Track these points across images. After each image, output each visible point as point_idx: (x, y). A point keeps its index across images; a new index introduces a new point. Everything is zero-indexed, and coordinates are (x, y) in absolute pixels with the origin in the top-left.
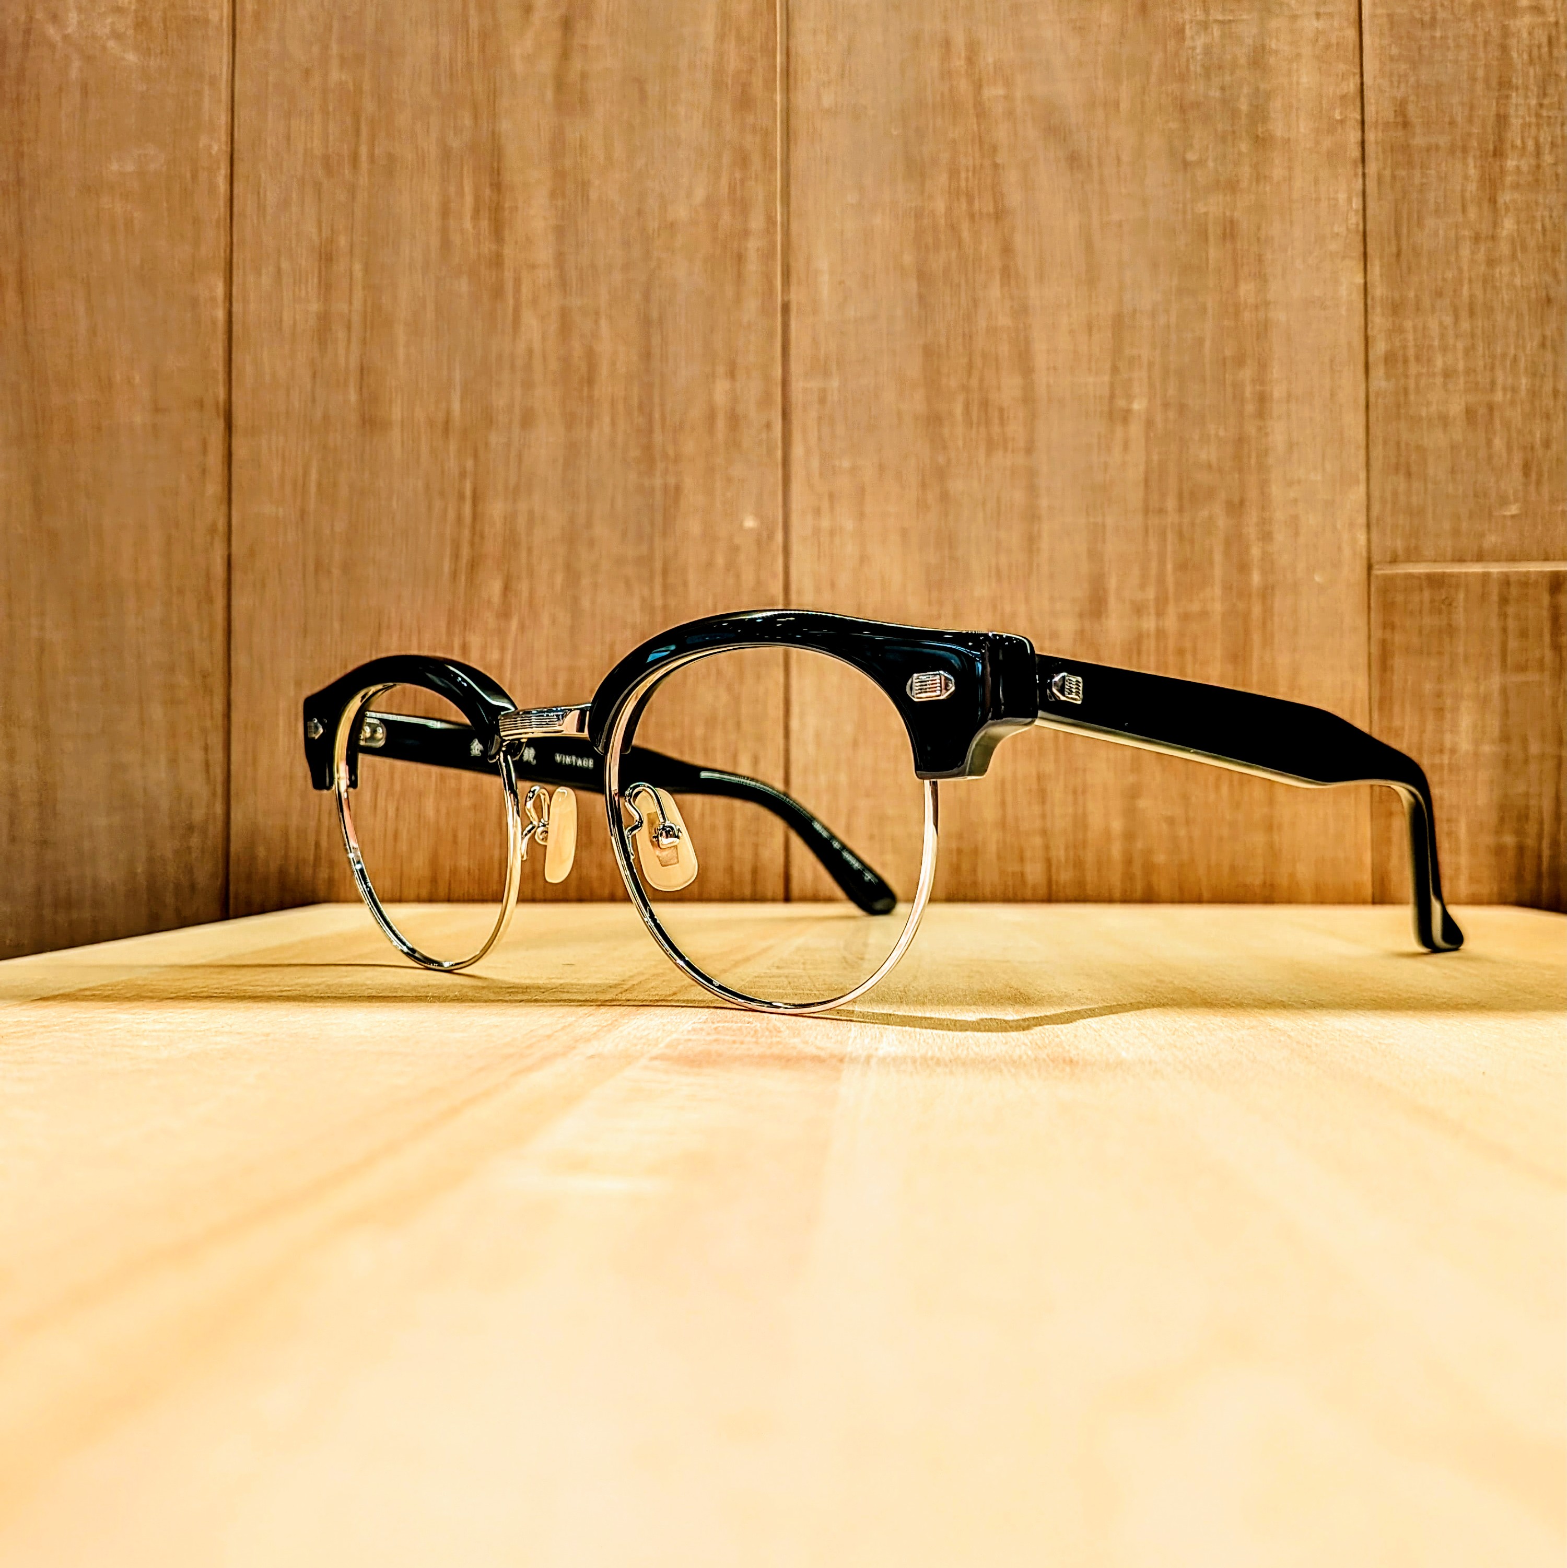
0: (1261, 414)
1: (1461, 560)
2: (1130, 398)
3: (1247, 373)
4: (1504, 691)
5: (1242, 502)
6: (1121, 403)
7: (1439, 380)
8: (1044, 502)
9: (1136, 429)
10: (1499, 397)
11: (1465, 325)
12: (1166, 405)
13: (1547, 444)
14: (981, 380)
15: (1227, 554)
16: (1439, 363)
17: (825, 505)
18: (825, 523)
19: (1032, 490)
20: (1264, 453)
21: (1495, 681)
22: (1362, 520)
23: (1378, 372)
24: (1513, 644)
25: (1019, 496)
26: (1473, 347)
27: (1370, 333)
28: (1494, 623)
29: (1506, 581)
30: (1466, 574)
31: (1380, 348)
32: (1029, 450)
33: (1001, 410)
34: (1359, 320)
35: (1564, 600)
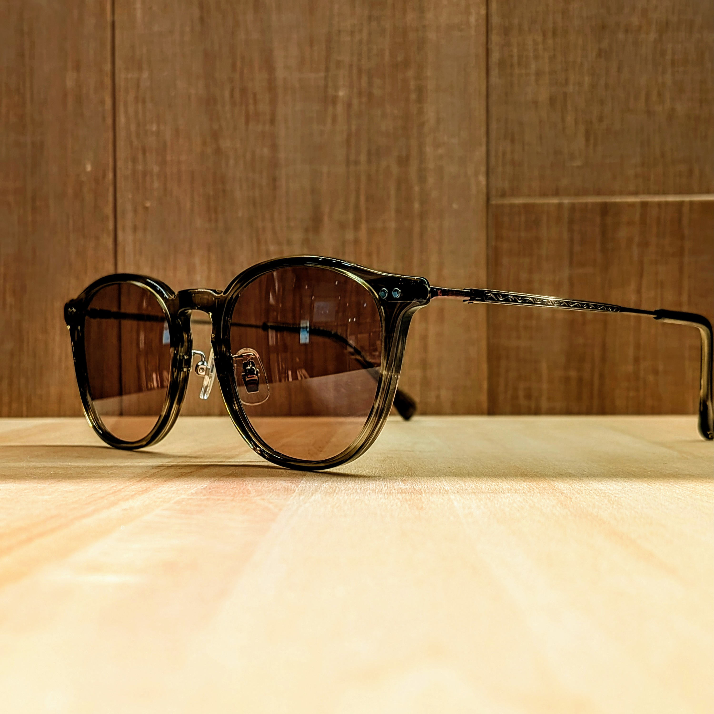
0: (420, 100)
1: (544, 195)
2: (336, 88)
3: (410, 73)
4: (571, 279)
5: (408, 157)
6: (331, 92)
7: (533, 78)
8: (282, 155)
9: (340, 108)
10: (571, 89)
11: (550, 42)
12: (360, 94)
13: (601, 119)
14: (242, 73)
15: (398, 189)
16: (533, 66)
17: (140, 156)
18: (140, 167)
19: (274, 147)
20: (422, 125)
21: (565, 273)
22: (483, 169)
23: (495, 72)
24: (577, 248)
25: (266, 151)
26: (554, 56)
27: (490, 47)
28: (566, 235)
29: (573, 207)
30: (548, 204)
31: (495, 56)
32: (272, 121)
33: (255, 95)
34: (483, 39)
35: (609, 220)
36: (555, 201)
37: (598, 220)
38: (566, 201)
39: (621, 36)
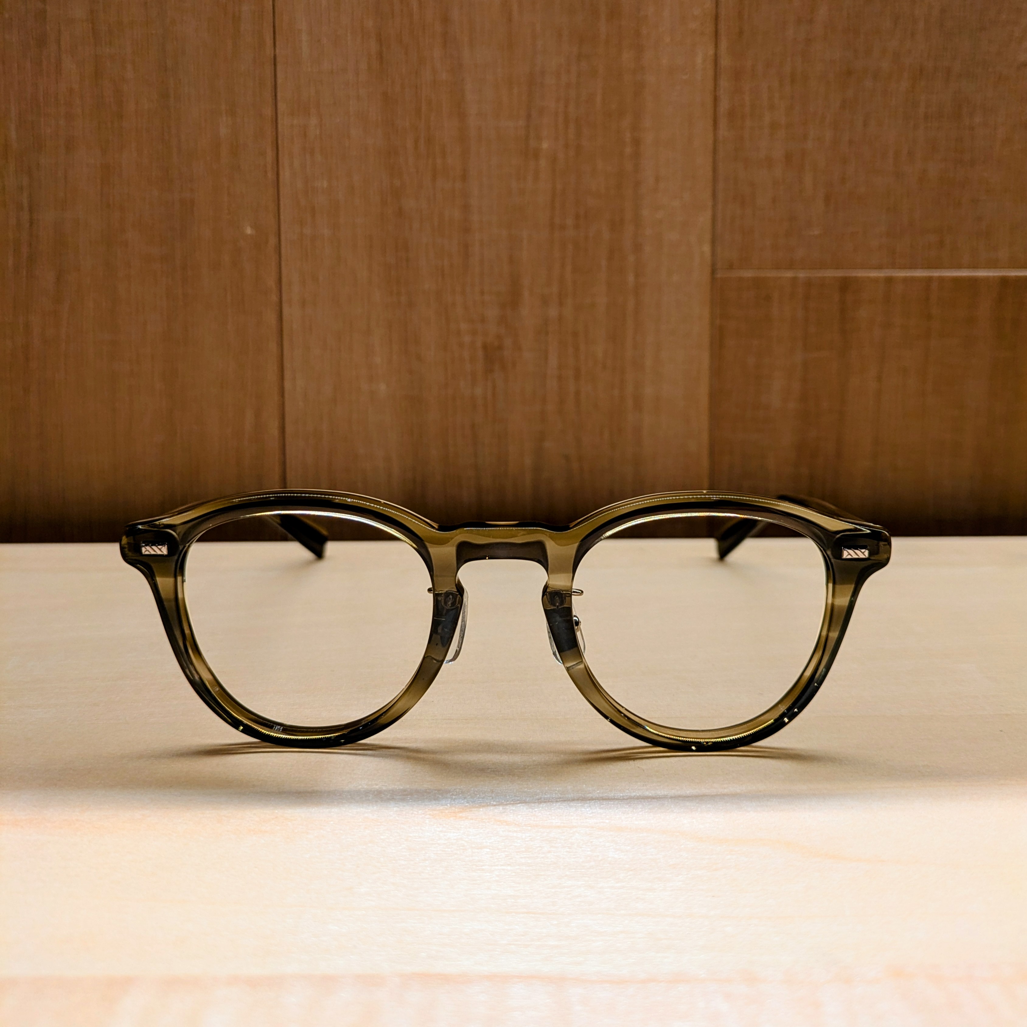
0: (637, 155)
1: (777, 267)
8: (475, 218)
9: (543, 163)
11: (788, 89)
15: (610, 259)
19: (466, 208)
20: (639, 184)
22: (708, 236)
23: (723, 123)
25: (457, 213)
27: (718, 94)
30: (781, 278)
31: (724, 105)
33: (443, 146)
34: (711, 85)
35: (850, 297)
37: (837, 297)
39: (869, 83)
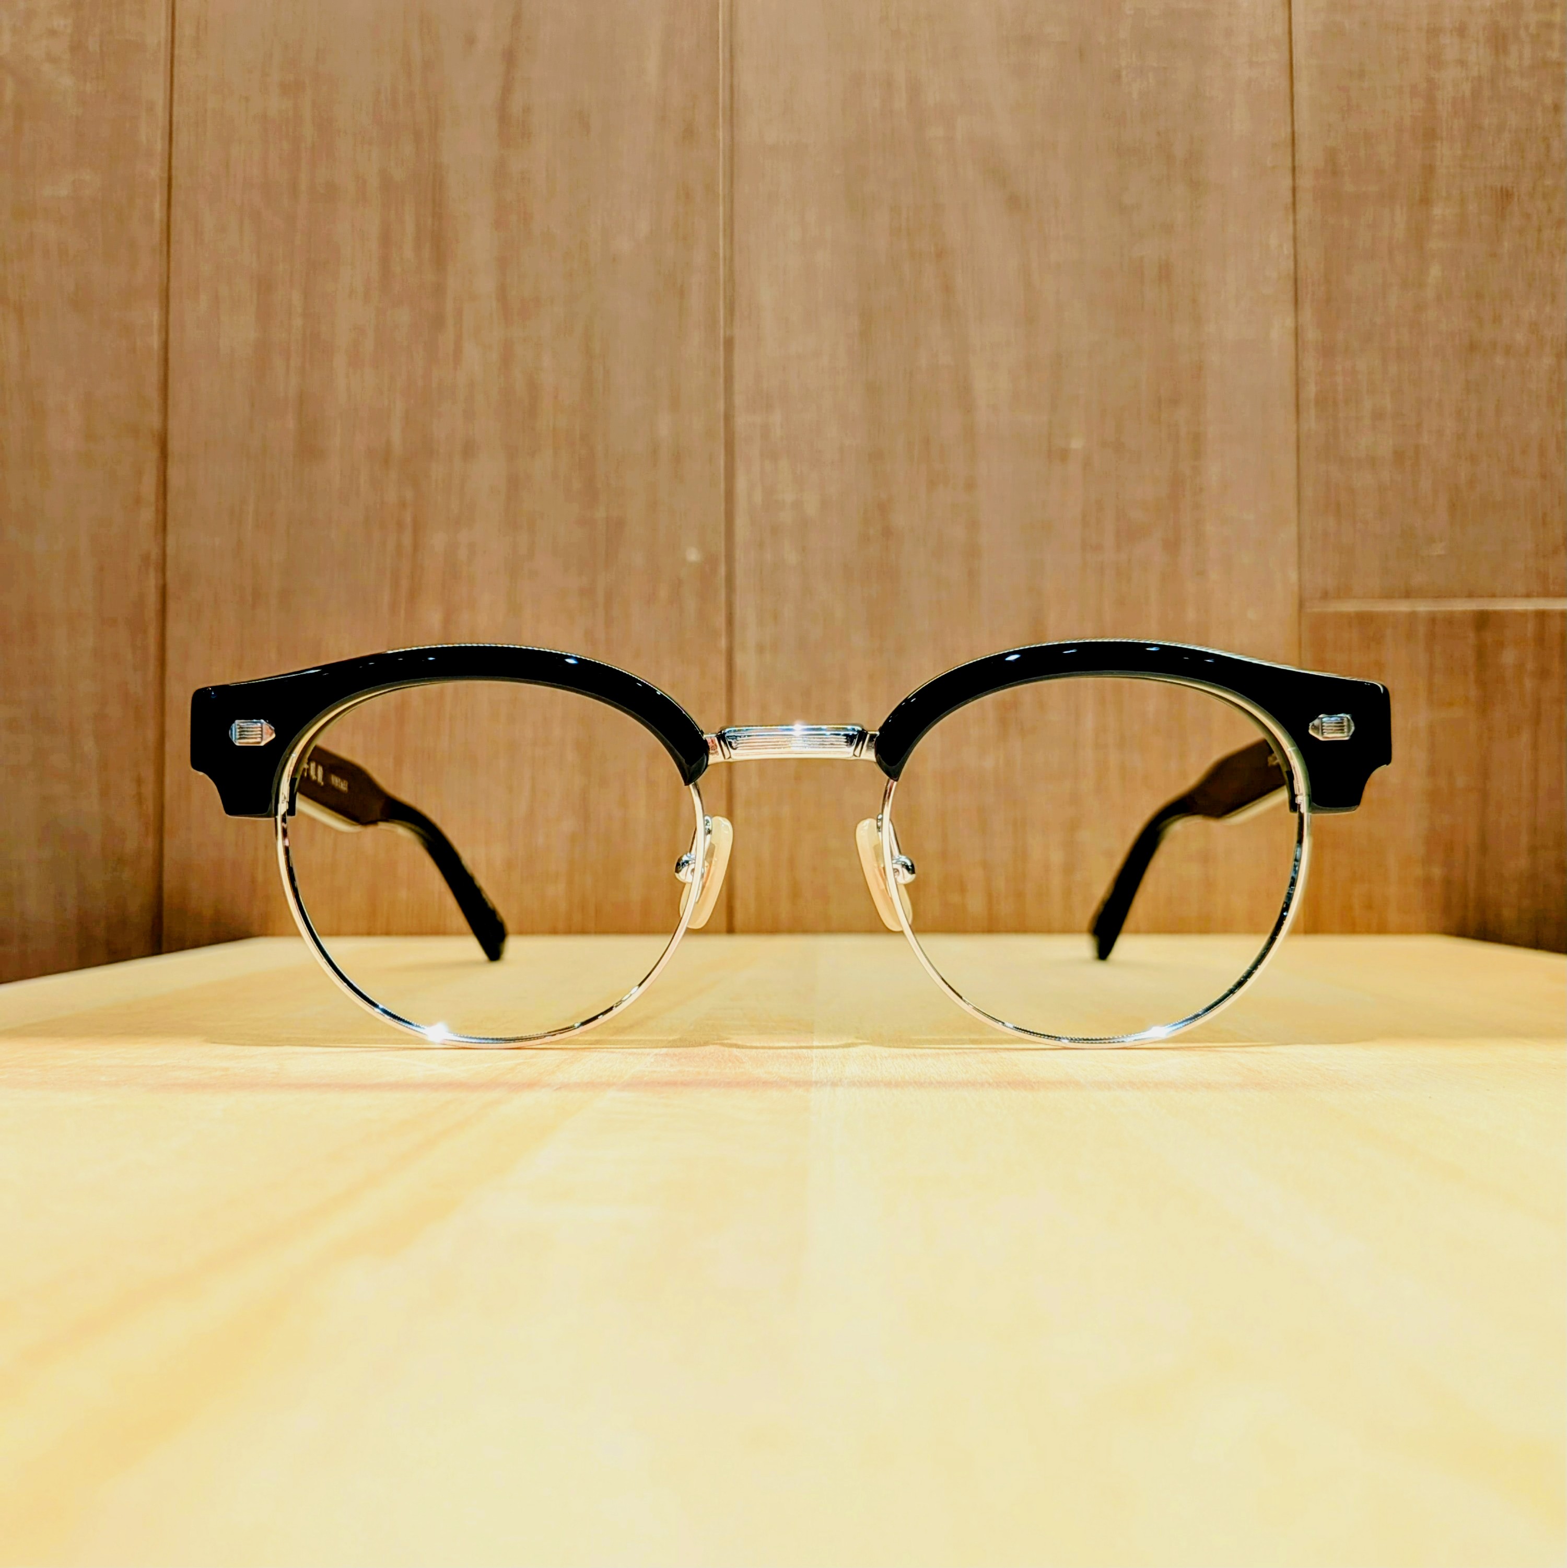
2: (1068, 436)
3: (1182, 414)
4: (1431, 726)
5: (1178, 540)
6: (1059, 441)
7: (1368, 422)
8: (984, 538)
9: (1074, 469)
10: (1425, 439)
12: (1103, 444)
13: (1472, 484)
14: (922, 416)
15: (1162, 591)
16: (1368, 404)
17: (768, 539)
18: (768, 556)
19: (972, 525)
20: (1199, 491)
21: (1422, 717)
22: (1293, 557)
23: (1309, 413)
24: (1439, 679)
25: (960, 531)
26: (1400, 390)
27: (1301, 375)
28: (1422, 659)
30: (1394, 612)
31: (1311, 390)
32: (970, 485)
33: (942, 448)
34: (1290, 364)
35: (1489, 637)
36: (1403, 607)
37: (1471, 635)
38: (1423, 607)
39: (1499, 361)
